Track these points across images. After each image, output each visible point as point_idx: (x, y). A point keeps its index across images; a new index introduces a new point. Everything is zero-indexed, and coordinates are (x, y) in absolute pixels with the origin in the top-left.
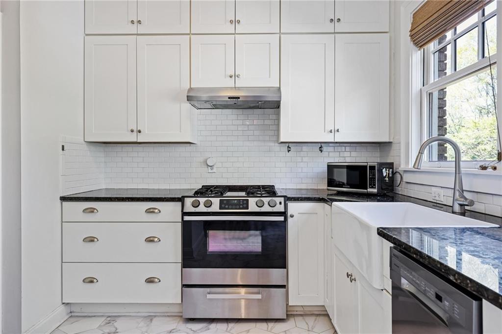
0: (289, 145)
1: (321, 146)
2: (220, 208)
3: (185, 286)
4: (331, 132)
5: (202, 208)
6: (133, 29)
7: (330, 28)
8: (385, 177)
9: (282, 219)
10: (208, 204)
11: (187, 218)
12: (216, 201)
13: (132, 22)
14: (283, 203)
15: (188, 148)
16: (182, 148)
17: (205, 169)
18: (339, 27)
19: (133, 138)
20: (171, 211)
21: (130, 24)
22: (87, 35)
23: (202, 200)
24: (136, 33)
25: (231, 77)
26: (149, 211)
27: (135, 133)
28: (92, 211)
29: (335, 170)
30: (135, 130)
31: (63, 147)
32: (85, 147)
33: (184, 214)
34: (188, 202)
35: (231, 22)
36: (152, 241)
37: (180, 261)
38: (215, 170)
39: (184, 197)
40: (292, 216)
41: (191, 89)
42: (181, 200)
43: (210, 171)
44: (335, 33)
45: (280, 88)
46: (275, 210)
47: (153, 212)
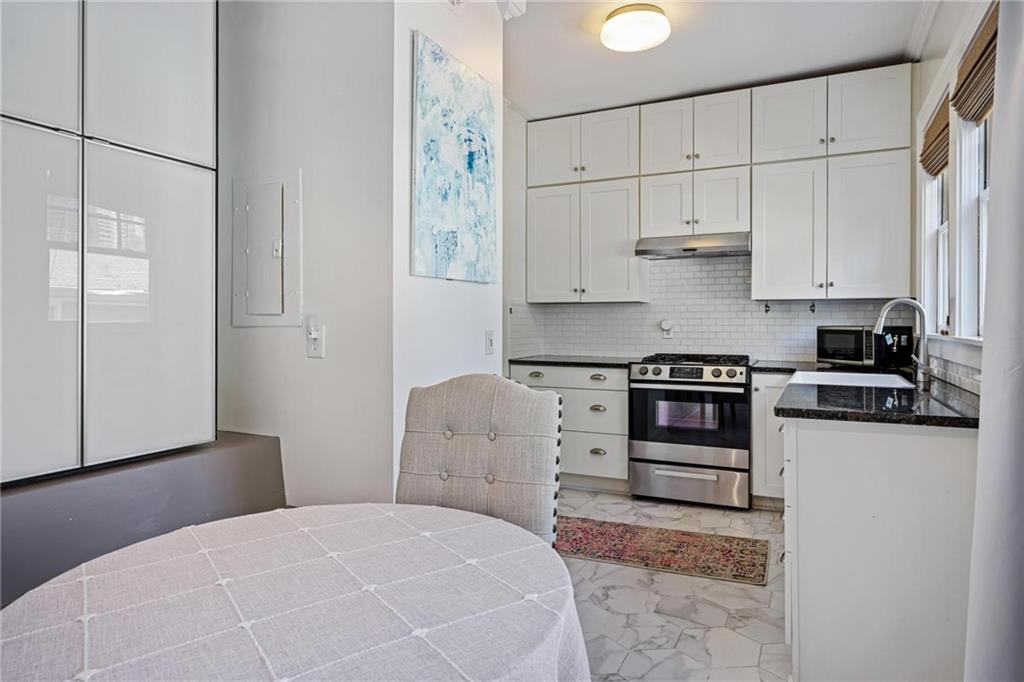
0: (767, 305)
1: (813, 305)
2: (671, 377)
3: (632, 459)
4: (821, 286)
5: (650, 376)
6: (576, 177)
7: (821, 150)
8: (892, 345)
9: (741, 390)
10: (658, 372)
11: (634, 385)
12: (666, 369)
13: (576, 169)
14: (744, 373)
15: (639, 308)
16: (631, 309)
17: (660, 334)
18: (833, 149)
19: (576, 298)
20: (617, 379)
21: (573, 172)
22: (529, 188)
23: (651, 367)
24: (578, 180)
25: (688, 223)
26: (595, 378)
27: (578, 293)
28: (537, 375)
29: (828, 336)
30: (578, 289)
31: (511, 309)
32: (527, 308)
33: (631, 381)
34: (635, 368)
35: (688, 157)
36: (598, 410)
37: (627, 433)
38: (671, 335)
39: (630, 363)
40: (757, 390)
41: (641, 241)
42: (628, 366)
43: (666, 336)
44: (828, 156)
45: (751, 232)
46: (734, 380)
47: (598, 379)
